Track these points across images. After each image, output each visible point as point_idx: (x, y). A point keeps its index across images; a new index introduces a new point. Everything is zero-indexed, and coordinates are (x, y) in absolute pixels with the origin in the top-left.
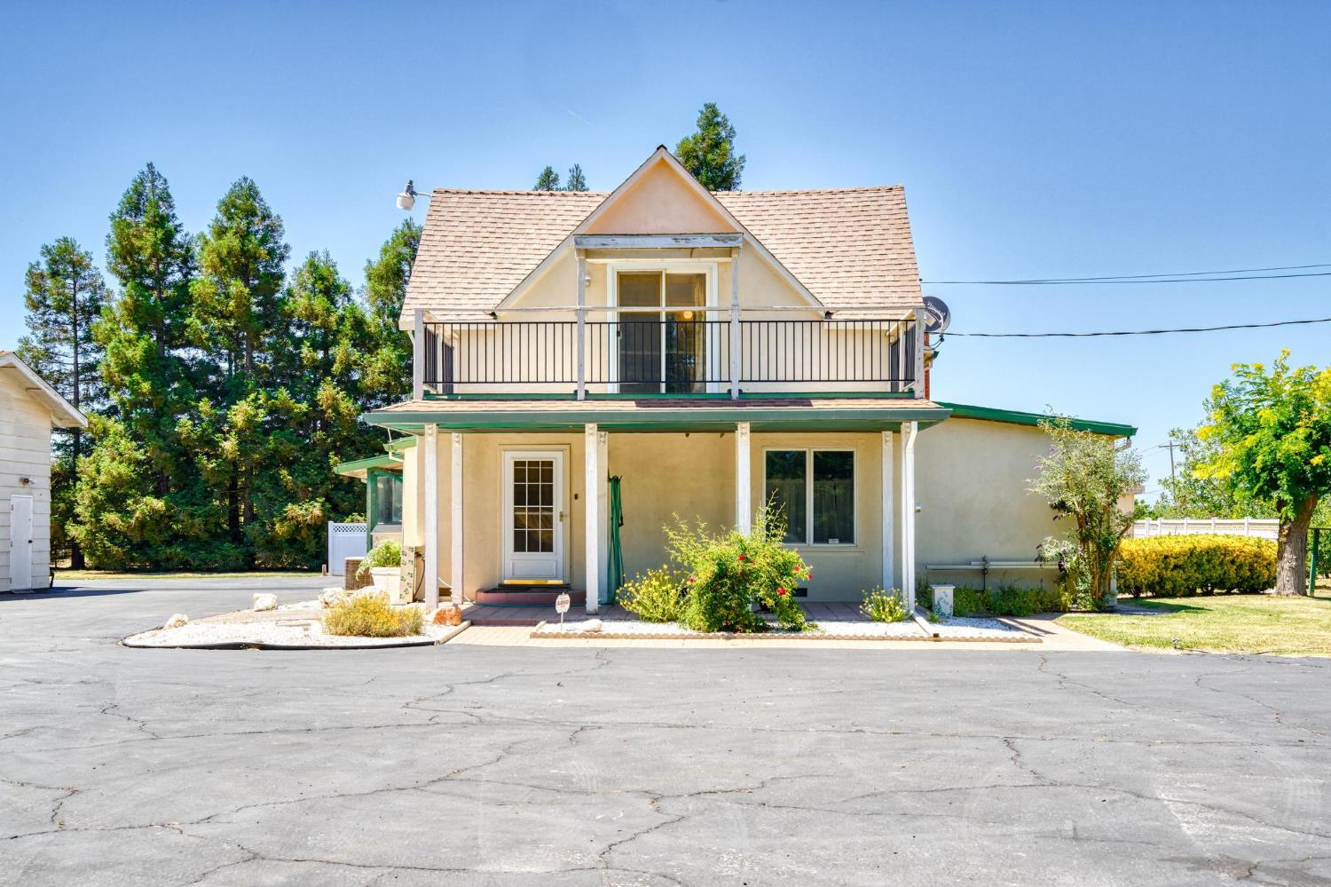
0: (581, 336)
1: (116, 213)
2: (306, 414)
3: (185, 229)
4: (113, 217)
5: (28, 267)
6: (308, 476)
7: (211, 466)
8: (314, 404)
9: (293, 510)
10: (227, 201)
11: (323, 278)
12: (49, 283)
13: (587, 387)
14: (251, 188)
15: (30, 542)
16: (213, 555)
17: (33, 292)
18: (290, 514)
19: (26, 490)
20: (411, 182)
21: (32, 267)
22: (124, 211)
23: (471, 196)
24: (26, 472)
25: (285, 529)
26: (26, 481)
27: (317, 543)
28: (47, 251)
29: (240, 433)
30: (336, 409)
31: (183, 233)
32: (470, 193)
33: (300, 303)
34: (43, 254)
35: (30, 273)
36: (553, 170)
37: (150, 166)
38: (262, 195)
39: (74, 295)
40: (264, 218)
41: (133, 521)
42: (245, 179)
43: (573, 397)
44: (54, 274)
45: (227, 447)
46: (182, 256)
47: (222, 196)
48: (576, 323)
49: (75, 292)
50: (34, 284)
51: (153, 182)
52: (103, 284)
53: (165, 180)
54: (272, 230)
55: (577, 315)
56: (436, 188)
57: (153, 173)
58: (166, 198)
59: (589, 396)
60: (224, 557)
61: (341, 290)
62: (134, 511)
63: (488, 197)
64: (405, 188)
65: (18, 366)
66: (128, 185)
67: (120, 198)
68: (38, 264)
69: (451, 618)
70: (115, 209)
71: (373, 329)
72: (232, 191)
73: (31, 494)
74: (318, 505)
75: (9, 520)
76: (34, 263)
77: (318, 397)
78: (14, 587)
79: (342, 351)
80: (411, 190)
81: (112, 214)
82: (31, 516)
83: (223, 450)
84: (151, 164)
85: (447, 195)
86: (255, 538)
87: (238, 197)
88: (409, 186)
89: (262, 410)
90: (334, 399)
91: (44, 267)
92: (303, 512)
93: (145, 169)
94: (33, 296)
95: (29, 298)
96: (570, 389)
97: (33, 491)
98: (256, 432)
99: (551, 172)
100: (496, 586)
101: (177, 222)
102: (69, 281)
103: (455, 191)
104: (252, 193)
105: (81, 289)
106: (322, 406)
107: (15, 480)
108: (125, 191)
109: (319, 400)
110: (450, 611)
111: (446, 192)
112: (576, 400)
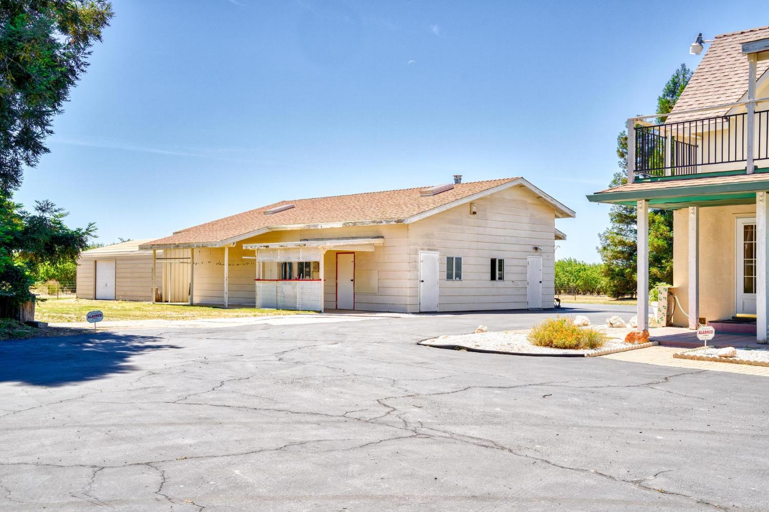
0: (751, 124)
1: (661, 96)
4: (660, 99)
5: (619, 135)
13: (756, 163)
15: (541, 282)
19: (537, 254)
20: (700, 35)
22: (666, 94)
23: (743, 35)
24: (537, 243)
26: (536, 249)
32: (742, 33)
34: (627, 126)
37: (683, 66)
41: (665, 272)
43: (744, 172)
48: (746, 113)
51: (684, 75)
55: (747, 107)
56: (717, 36)
57: (685, 70)
59: (756, 170)
62: (666, 267)
63: (756, 32)
64: (696, 40)
65: (525, 185)
67: (664, 87)
68: (624, 132)
69: (639, 339)
70: (661, 94)
73: (541, 256)
75: (526, 270)
76: (622, 132)
78: (530, 306)
80: (700, 41)
81: (659, 97)
82: (541, 268)
84: (684, 65)
85: (725, 38)
88: (698, 38)
91: (627, 133)
93: (680, 68)
95: (618, 151)
96: (741, 166)
97: (542, 254)
100: (730, 318)
103: (731, 34)
107: (530, 248)
108: (667, 83)
110: (638, 333)
111: (725, 36)
112: (745, 174)
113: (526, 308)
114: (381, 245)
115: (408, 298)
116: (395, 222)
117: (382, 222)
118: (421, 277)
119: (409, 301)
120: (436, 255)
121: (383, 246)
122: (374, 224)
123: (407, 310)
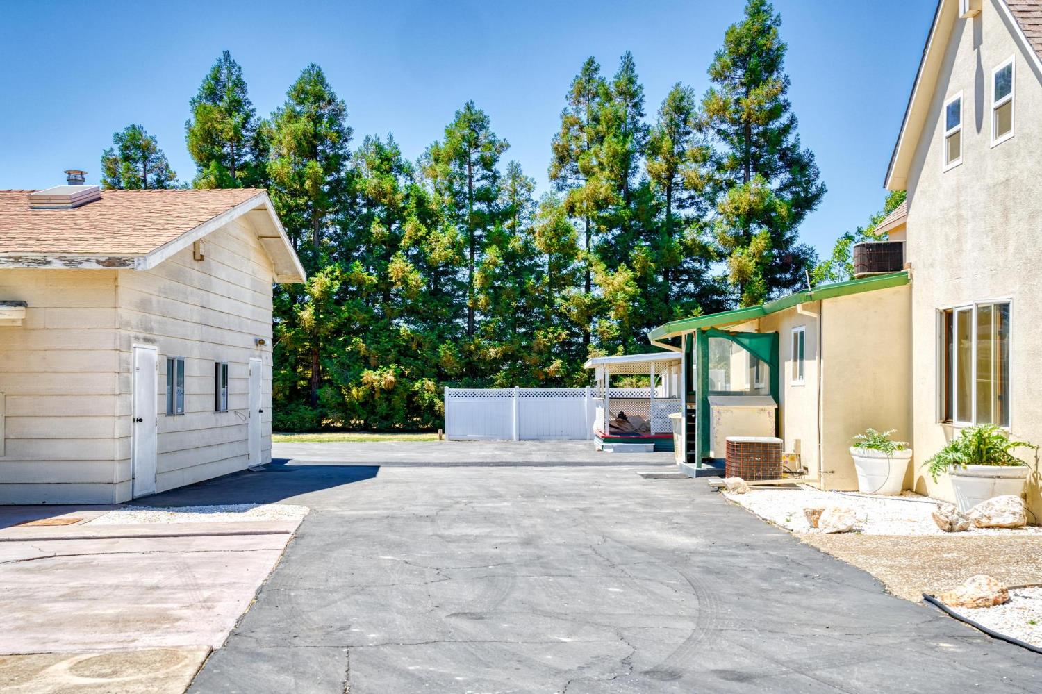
1: (196, 99)
2: (376, 286)
3: (258, 114)
4: (193, 102)
5: (103, 154)
6: (379, 343)
7: (290, 334)
8: (384, 277)
9: (368, 375)
10: (298, 87)
11: (388, 159)
12: (122, 167)
14: (319, 75)
15: (261, 411)
16: (291, 417)
17: (109, 176)
18: (365, 379)
21: (106, 153)
22: (203, 96)
24: (258, 333)
25: (361, 393)
27: (388, 406)
28: (118, 138)
29: (316, 302)
30: (404, 281)
31: (256, 118)
33: (369, 181)
34: (116, 142)
35: (105, 159)
36: (595, 60)
37: (226, 54)
38: (328, 81)
39: (145, 177)
40: (330, 103)
42: (313, 66)
44: (127, 158)
45: (305, 317)
46: (254, 139)
47: (293, 83)
49: (145, 174)
50: (109, 169)
51: (229, 70)
52: (167, 166)
53: (240, 68)
54: (337, 114)
57: (229, 61)
58: (240, 84)
60: (302, 419)
61: (405, 170)
66: (207, 72)
67: (199, 84)
68: (112, 150)
70: (195, 93)
71: (433, 207)
72: (302, 78)
74: (391, 371)
75: (248, 387)
76: (108, 150)
77: (390, 270)
79: (411, 227)
81: (193, 99)
83: (301, 319)
84: (227, 52)
86: (327, 400)
87: (308, 83)
89: (336, 282)
90: (404, 271)
91: (117, 152)
92: (378, 378)
93: (222, 57)
94: (109, 180)
98: (329, 302)
99: (593, 62)
101: (251, 107)
102: (140, 165)
104: (320, 79)
105: (151, 171)
106: (392, 278)
107: (252, 342)
108: (204, 78)
109: (389, 273)
113: (246, 467)
114: (19, 324)
115: (118, 466)
116: (98, 262)
117: (48, 262)
118: (137, 409)
119: (118, 472)
120: (153, 352)
121: (25, 328)
122: (17, 265)
123: (113, 497)
